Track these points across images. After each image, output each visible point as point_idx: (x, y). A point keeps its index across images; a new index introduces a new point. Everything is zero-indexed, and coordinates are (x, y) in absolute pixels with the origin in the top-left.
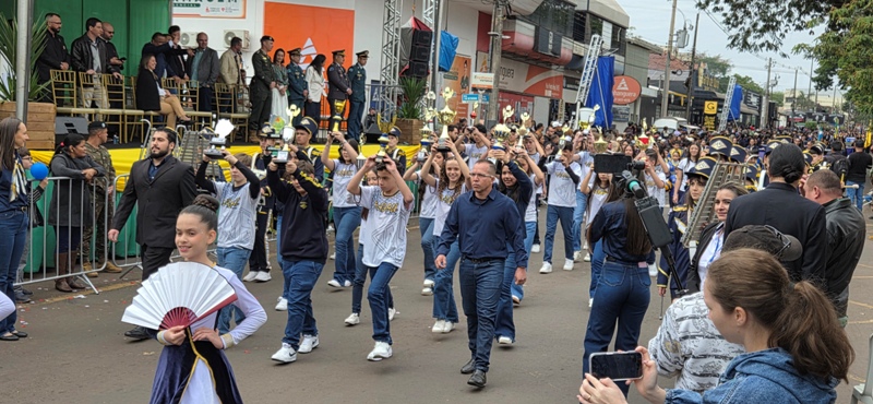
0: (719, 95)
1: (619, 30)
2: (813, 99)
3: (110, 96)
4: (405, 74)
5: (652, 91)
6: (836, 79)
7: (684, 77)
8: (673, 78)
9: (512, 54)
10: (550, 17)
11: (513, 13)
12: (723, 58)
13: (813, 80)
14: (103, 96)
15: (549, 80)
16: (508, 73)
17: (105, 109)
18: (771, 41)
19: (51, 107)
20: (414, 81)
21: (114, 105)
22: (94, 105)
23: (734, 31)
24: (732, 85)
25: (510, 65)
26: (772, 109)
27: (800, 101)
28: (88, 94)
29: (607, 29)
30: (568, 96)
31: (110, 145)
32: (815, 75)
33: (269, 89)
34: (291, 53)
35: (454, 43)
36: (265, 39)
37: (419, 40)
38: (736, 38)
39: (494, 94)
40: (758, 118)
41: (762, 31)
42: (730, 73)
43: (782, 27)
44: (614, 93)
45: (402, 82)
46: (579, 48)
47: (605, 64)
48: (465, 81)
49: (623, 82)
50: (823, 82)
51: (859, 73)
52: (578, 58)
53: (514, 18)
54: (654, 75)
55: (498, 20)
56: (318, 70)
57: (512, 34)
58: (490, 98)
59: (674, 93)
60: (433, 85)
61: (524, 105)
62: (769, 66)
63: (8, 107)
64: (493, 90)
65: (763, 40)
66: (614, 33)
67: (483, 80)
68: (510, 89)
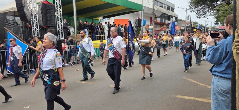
0: (196, 28)
1: (176, 18)
2: (215, 27)
4: (137, 27)
5: (183, 28)
6: (219, 23)
7: (189, 25)
8: (187, 26)
11: (156, 17)
12: (197, 22)
13: (215, 23)
15: (164, 28)
16: (156, 27)
18: (205, 16)
20: (139, 28)
23: (198, 15)
24: (198, 26)
25: (157, 25)
26: (207, 29)
27: (213, 28)
29: (174, 18)
30: (167, 30)
32: (215, 22)
35: (145, 21)
36: (113, 23)
37: (139, 21)
38: (198, 16)
40: (204, 31)
41: (203, 15)
43: (207, 14)
44: (176, 29)
46: (169, 22)
47: (174, 23)
49: (177, 26)
50: (217, 23)
51: (222, 18)
53: (157, 17)
54: (183, 25)
57: (156, 20)
58: (153, 30)
59: (187, 28)
60: (142, 28)
61: (160, 32)
62: (206, 22)
63: (74, 35)
64: (153, 29)
65: (204, 16)
66: (175, 18)
67: (151, 27)
68: (157, 30)
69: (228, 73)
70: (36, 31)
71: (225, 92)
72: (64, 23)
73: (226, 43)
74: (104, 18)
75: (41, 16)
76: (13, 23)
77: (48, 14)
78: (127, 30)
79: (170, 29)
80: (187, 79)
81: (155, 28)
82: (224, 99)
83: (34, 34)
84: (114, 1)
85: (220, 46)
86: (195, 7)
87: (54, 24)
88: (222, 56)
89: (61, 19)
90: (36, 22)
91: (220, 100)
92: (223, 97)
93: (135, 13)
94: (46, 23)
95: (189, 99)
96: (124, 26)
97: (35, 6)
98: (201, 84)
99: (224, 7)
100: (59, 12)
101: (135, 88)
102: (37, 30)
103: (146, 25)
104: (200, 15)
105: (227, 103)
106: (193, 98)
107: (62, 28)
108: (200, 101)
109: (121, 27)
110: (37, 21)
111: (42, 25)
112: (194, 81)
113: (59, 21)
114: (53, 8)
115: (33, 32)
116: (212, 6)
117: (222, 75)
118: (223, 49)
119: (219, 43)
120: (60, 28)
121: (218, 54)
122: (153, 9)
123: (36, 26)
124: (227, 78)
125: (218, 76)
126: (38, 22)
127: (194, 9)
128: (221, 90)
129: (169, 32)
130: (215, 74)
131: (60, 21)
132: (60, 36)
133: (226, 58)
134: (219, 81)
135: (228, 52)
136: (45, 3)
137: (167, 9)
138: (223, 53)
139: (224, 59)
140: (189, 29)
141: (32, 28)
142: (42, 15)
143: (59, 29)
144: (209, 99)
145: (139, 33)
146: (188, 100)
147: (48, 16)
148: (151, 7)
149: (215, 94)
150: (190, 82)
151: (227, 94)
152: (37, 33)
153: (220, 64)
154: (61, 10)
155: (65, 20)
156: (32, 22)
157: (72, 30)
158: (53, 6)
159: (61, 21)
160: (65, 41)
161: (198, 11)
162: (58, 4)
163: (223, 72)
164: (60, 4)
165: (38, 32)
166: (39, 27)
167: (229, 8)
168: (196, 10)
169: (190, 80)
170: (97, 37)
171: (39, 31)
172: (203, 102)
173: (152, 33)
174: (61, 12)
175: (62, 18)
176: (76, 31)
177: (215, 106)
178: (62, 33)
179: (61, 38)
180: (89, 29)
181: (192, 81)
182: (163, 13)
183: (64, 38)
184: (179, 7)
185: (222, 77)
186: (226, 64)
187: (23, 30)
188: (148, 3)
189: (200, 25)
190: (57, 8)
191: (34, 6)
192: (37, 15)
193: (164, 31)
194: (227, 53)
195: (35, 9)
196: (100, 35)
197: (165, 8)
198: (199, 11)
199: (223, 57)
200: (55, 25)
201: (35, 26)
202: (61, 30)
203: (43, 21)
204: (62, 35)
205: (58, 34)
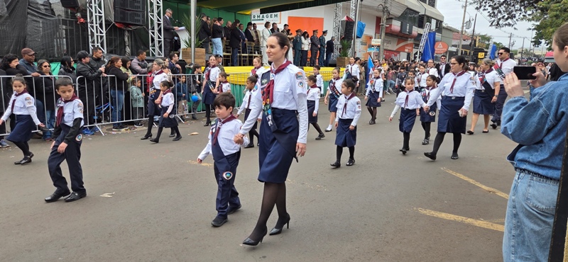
0: (485, 50)
1: (439, 23)
2: (532, 51)
4: (342, 39)
5: (454, 49)
6: (543, 41)
7: (468, 43)
8: (464, 43)
10: (407, 18)
11: (391, 16)
12: (489, 35)
15: (407, 45)
16: (389, 42)
18: (511, 22)
19: (203, 50)
20: (346, 41)
23: (493, 19)
24: (490, 47)
25: (390, 39)
27: (525, 52)
29: (434, 22)
30: (415, 51)
31: (227, 65)
32: (533, 40)
34: (297, 31)
35: (363, 26)
36: (285, 25)
37: (349, 25)
38: (494, 21)
41: (507, 19)
42: (491, 41)
43: (517, 17)
44: (436, 49)
45: (341, 43)
46: (421, 31)
47: (432, 35)
49: (440, 44)
50: (537, 43)
52: (420, 35)
53: (392, 18)
54: (454, 43)
55: (384, 22)
57: (391, 25)
58: (379, 50)
59: (464, 50)
60: (354, 44)
61: (396, 55)
62: (510, 37)
63: (188, 50)
64: (381, 47)
65: (507, 22)
66: (437, 23)
67: (376, 42)
68: (389, 48)
69: (555, 166)
70: (97, 33)
71: (544, 213)
72: (165, 19)
73: (558, 91)
74: (263, 11)
76: (43, 12)
78: (317, 46)
79: (422, 50)
80: (451, 172)
81: (385, 44)
82: (537, 228)
83: (93, 42)
85: (542, 99)
87: (141, 18)
88: (545, 123)
89: (158, 7)
90: (100, 13)
91: (527, 231)
92: (535, 223)
93: (341, 4)
94: (122, 16)
95: (452, 221)
96: (311, 34)
98: (484, 187)
101: (325, 186)
102: (101, 33)
103: (363, 36)
104: (500, 19)
105: (543, 239)
106: (459, 218)
107: (160, 31)
108: (476, 226)
109: (302, 38)
110: (101, 9)
111: (112, 19)
112: (466, 179)
113: (153, 12)
115: (90, 37)
117: (541, 172)
118: (549, 108)
119: (540, 91)
120: (156, 31)
121: (535, 119)
123: (98, 22)
124: (551, 179)
125: (529, 172)
126: (103, 12)
127: (485, 3)
128: (535, 207)
129: (418, 56)
130: (523, 168)
131: (155, 14)
132: (154, 50)
133: (556, 130)
134: (532, 184)
135: (563, 113)
138: (548, 116)
139: (549, 131)
140: (468, 51)
141: (89, 25)
143: (153, 33)
144: (498, 223)
145: (346, 55)
146: (449, 222)
149: (515, 215)
150: (458, 179)
151: (546, 217)
152: (101, 39)
153: (537, 143)
155: (169, 12)
156: (90, 10)
157: (184, 37)
159: (159, 14)
161: (493, 9)
163: (545, 164)
165: (102, 37)
166: (105, 25)
168: (490, 6)
169: (458, 175)
171: (104, 35)
172: (484, 229)
173: (378, 55)
175: (161, 5)
176: (193, 40)
177: (512, 243)
178: (159, 42)
179: (156, 54)
180: (225, 38)
181: (462, 177)
182: (408, 8)
185: (541, 176)
186: (554, 145)
187: (66, 30)
189: (495, 43)
193: (406, 54)
194: (558, 118)
196: (251, 53)
198: (497, 8)
199: (547, 127)
200: (143, 21)
201: (96, 20)
202: (157, 36)
203: (115, 12)
204: (160, 47)
205: (150, 45)
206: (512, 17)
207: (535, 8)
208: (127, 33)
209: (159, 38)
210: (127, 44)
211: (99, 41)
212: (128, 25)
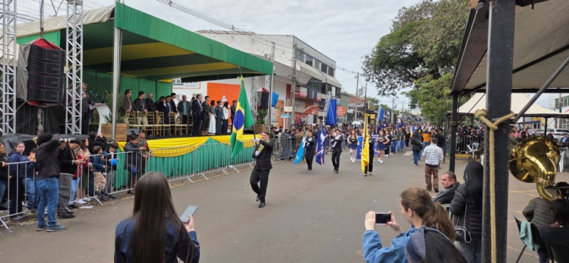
0: (376, 112)
1: (338, 89)
2: (410, 112)
3: (149, 120)
4: (259, 108)
5: (351, 111)
7: (362, 105)
8: (359, 106)
9: (299, 99)
10: (313, 85)
12: (376, 99)
13: (409, 106)
14: (145, 120)
15: (313, 108)
16: (298, 106)
17: (146, 125)
19: (125, 125)
20: (262, 110)
21: (149, 123)
22: (142, 124)
23: (380, 89)
24: (380, 108)
25: (299, 103)
26: (395, 116)
27: (406, 113)
28: (140, 119)
29: (334, 89)
30: (320, 114)
31: (148, 138)
32: (410, 104)
33: (208, 114)
35: (277, 96)
36: (206, 97)
37: (265, 95)
38: (381, 92)
39: (293, 114)
40: (390, 120)
42: (379, 104)
44: (337, 112)
45: (258, 111)
46: (324, 96)
47: (333, 102)
48: (282, 109)
49: (340, 108)
50: (413, 107)
51: (425, 103)
52: (323, 100)
53: (300, 86)
54: (351, 105)
55: (293, 87)
56: (227, 107)
57: (299, 92)
58: (291, 116)
59: (359, 112)
60: (270, 112)
61: (304, 117)
62: (393, 101)
63: (109, 126)
67: (287, 109)
68: (299, 111)
70: (6, 113)
75: (26, 77)
77: (45, 73)
79: (324, 114)
81: (295, 108)
84: (212, 52)
86: (375, 73)
87: (58, 96)
89: (78, 84)
93: (257, 77)
94: (36, 94)
97: (11, 50)
99: (427, 82)
100: (74, 67)
102: (10, 111)
103: (277, 105)
107: (78, 107)
110: (12, 88)
111: (24, 98)
113: (71, 89)
114: (60, 59)
116: (405, 73)
120: (74, 108)
122: (294, 69)
123: (8, 100)
126: (14, 90)
127: (373, 76)
129: (323, 120)
131: (74, 91)
132: (71, 126)
136: (38, 45)
137: (320, 69)
140: (362, 113)
142: (29, 75)
143: (71, 109)
145: (263, 123)
147: (46, 77)
148: (290, 64)
152: (10, 118)
154: (81, 64)
157: (103, 112)
158: (61, 54)
159: (78, 91)
160: (87, 143)
161: (379, 80)
162: (74, 50)
164: (78, 50)
165: (11, 116)
166: (17, 102)
167: (436, 85)
168: (376, 78)
170: (166, 127)
171: (14, 114)
173: (290, 119)
174: (81, 68)
176: (114, 116)
178: (77, 118)
179: (73, 132)
182: (313, 78)
183: (80, 132)
184: (344, 69)
188: (284, 53)
189: (382, 105)
190: (71, 58)
191: (8, 50)
192: (15, 74)
193: (312, 116)
195: (11, 57)
197: (317, 67)
198: (382, 80)
201: (6, 99)
202: (75, 113)
203: (28, 90)
204: (78, 124)
205: (67, 121)
206: (394, 87)
207: (410, 81)
208: (40, 111)
209: (77, 114)
210: (40, 121)
211: (8, 120)
212: (42, 103)
